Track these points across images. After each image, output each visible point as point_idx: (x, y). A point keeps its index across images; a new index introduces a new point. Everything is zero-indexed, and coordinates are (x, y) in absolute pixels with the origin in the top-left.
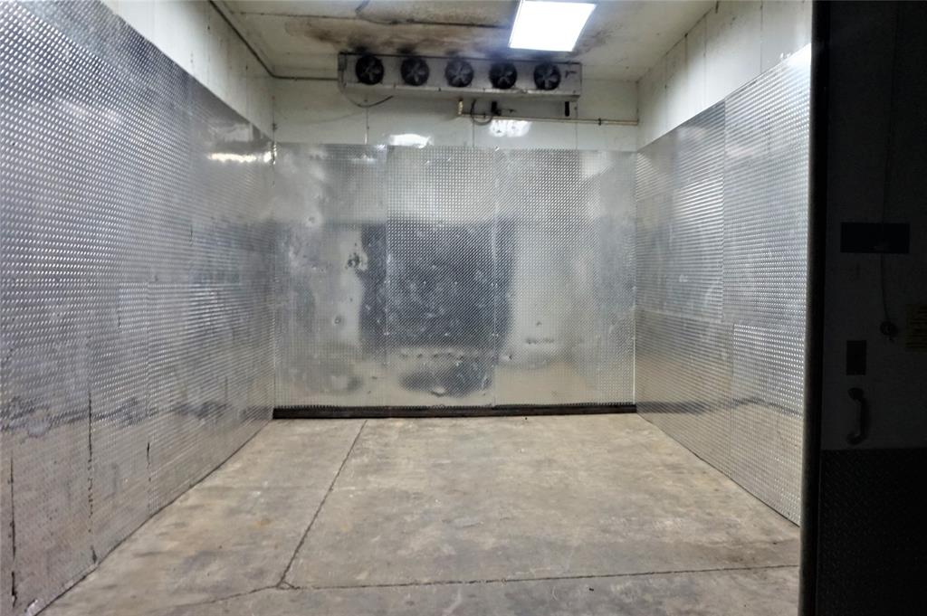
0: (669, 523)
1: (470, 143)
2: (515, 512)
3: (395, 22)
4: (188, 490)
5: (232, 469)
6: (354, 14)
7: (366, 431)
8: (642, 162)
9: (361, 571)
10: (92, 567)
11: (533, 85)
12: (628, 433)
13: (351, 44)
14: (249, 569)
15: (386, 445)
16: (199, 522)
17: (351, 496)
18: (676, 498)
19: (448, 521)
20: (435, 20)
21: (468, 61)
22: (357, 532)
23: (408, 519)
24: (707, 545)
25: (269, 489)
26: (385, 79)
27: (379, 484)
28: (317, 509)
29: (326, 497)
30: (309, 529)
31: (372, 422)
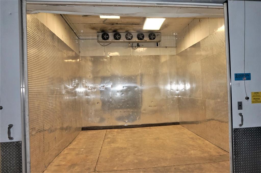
0: (192, 152)
1: (132, 55)
2: (152, 151)
3: (113, 24)
4: (64, 149)
5: (74, 144)
6: (102, 23)
7: (107, 132)
8: (178, 57)
9: (115, 167)
10: (45, 169)
11: (149, 39)
12: (178, 130)
13: (100, 30)
14: (86, 168)
15: (114, 136)
16: (69, 157)
17: (108, 149)
18: (193, 146)
19: (134, 154)
20: (123, 23)
21: (131, 33)
22: (111, 158)
23: (124, 154)
24: (203, 157)
25: (85, 148)
26: (109, 39)
27: (114, 146)
28: (99, 153)
29: (101, 149)
30: (99, 158)
31: (108, 130)
